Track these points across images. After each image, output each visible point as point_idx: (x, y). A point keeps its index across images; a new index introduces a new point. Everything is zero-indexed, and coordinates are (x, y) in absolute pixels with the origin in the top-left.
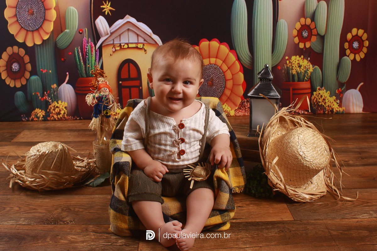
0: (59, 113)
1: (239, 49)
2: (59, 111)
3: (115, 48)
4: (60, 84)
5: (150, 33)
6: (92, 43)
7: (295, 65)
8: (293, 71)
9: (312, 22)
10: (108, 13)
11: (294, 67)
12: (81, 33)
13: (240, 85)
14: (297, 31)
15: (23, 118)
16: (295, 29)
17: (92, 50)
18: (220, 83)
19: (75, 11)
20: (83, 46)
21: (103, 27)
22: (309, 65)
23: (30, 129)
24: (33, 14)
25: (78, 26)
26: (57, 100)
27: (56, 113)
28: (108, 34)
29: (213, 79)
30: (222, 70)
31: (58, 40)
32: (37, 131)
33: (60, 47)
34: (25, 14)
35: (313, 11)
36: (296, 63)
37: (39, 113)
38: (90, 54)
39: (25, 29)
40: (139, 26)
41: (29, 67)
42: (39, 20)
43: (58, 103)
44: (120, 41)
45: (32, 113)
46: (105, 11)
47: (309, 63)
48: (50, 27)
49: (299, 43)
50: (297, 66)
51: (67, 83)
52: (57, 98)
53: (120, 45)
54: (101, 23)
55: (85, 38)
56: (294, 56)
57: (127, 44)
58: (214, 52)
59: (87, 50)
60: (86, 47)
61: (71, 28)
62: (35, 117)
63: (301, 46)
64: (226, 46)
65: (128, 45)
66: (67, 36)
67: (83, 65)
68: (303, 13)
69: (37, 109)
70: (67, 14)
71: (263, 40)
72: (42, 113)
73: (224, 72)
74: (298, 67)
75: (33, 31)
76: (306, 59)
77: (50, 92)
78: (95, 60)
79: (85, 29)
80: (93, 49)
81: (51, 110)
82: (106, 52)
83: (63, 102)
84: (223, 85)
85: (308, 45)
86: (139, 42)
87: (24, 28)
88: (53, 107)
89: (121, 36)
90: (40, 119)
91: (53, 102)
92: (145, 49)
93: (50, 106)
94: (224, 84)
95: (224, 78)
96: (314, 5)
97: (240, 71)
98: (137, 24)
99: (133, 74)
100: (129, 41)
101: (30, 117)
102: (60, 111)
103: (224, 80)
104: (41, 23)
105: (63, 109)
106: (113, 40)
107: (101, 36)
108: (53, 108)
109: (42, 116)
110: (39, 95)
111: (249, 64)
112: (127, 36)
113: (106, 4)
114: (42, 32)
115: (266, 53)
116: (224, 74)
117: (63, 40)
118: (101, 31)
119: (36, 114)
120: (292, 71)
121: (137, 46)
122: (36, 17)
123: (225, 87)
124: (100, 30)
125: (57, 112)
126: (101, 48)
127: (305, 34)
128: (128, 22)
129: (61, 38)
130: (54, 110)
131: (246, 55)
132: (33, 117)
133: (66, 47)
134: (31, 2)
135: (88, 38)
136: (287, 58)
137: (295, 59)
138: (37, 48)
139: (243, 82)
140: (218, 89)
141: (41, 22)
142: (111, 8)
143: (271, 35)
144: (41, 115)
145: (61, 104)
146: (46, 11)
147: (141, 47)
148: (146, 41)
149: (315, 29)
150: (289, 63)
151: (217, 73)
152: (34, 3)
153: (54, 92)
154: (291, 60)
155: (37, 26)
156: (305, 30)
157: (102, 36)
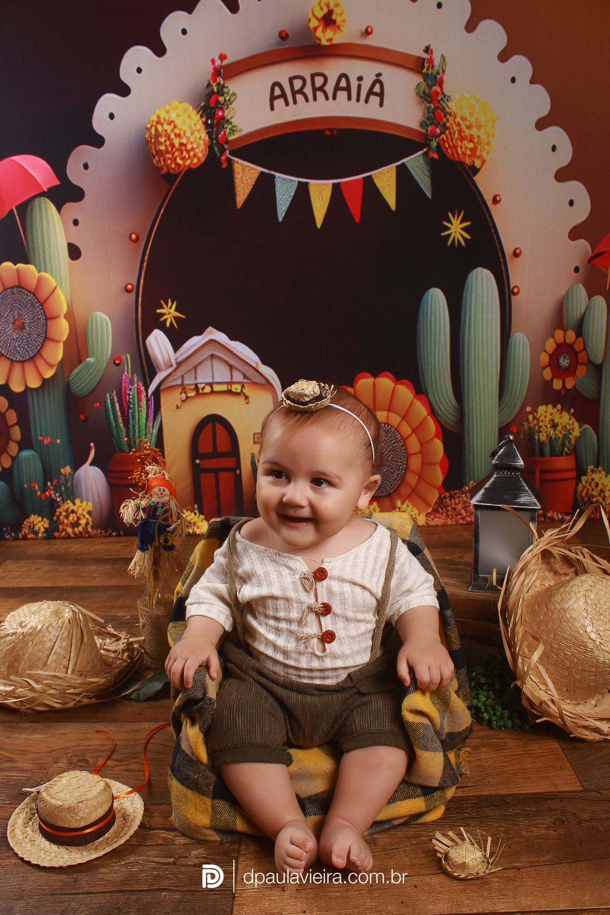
0: (76, 524)
1: (433, 394)
2: (76, 519)
3: (186, 393)
4: (77, 464)
5: (256, 363)
6: (141, 384)
7: (545, 423)
8: (541, 434)
9: (577, 337)
10: (171, 323)
11: (543, 427)
12: (118, 365)
13: (436, 464)
14: (548, 357)
15: (6, 534)
16: (545, 351)
17: (141, 398)
18: (397, 461)
19: (106, 320)
20: (123, 390)
21: (161, 353)
22: (573, 424)
23: (18, 558)
24: (22, 328)
25: (112, 350)
26: (72, 497)
27: (71, 523)
28: (172, 366)
29: (383, 453)
30: (400, 434)
31: (73, 379)
32: (32, 563)
33: (76, 392)
34: (7, 328)
35: (579, 315)
36: (547, 420)
37: (37, 524)
38: (136, 406)
39: (8, 358)
40: (233, 348)
41: (16, 433)
42: (35, 340)
43: (74, 504)
44: (196, 378)
45: (23, 523)
46: (166, 320)
47: (573, 420)
48: (56, 353)
49: (552, 380)
50: (549, 426)
51: (91, 464)
52: (72, 494)
53: (196, 388)
54: (158, 343)
55: (127, 374)
56: (542, 405)
57: (211, 385)
58: (383, 397)
59: (129, 398)
60: (128, 392)
61: (97, 356)
62: (30, 531)
63: (557, 385)
64: (408, 387)
65: (212, 387)
66: (91, 371)
67: (123, 428)
68: (559, 318)
69: (33, 516)
70: (90, 327)
71: (481, 373)
72: (43, 523)
73: (404, 439)
74: (551, 427)
75: (23, 362)
76: (566, 411)
77: (58, 481)
78: (147, 418)
79: (125, 356)
80: (143, 396)
81: (61, 518)
82: (169, 401)
83: (85, 502)
84: (403, 464)
85: (570, 384)
86: (234, 380)
87: (6, 357)
88: (65, 511)
89: (199, 370)
90: (40, 535)
91: (63, 501)
92: (246, 394)
93: (58, 510)
94: (405, 463)
95: (404, 451)
96: (581, 305)
97: (436, 436)
98: (229, 345)
99: (223, 444)
100: (213, 379)
101: (21, 531)
102: (79, 518)
103: (405, 454)
104: (38, 345)
105: (84, 516)
106: (183, 377)
107: (157, 371)
108: (64, 514)
109: (43, 530)
110: (37, 488)
111: (455, 422)
112: (210, 370)
113: (167, 305)
114: (40, 363)
115: (487, 400)
116: (404, 443)
117: (82, 378)
118: (157, 360)
119: (32, 526)
120: (539, 436)
121: (230, 388)
122: (29, 333)
123: (407, 469)
124: (156, 357)
125: (73, 522)
126: (157, 392)
127: (564, 361)
128: (212, 341)
129: (79, 375)
130: (67, 517)
131: (448, 405)
132: (25, 532)
133: (88, 393)
134: (20, 304)
135: (132, 375)
136: (529, 409)
137: (546, 412)
138: (32, 396)
139: (443, 458)
140: (392, 473)
141: (38, 343)
142: (177, 314)
143: (496, 363)
144: (42, 527)
145: (81, 506)
146: (49, 322)
147: (239, 390)
148: (248, 379)
149: (584, 353)
150: (533, 420)
151: (391, 441)
152: (26, 307)
153: (67, 482)
154: (537, 413)
155: (31, 352)
156: (563, 354)
157: (160, 370)
